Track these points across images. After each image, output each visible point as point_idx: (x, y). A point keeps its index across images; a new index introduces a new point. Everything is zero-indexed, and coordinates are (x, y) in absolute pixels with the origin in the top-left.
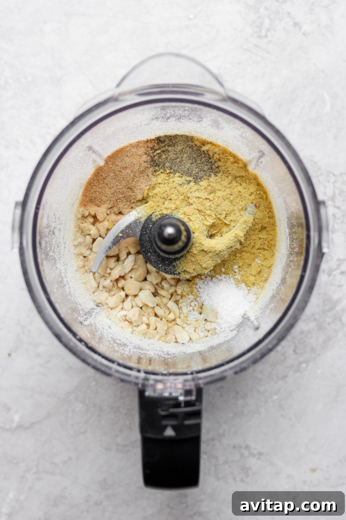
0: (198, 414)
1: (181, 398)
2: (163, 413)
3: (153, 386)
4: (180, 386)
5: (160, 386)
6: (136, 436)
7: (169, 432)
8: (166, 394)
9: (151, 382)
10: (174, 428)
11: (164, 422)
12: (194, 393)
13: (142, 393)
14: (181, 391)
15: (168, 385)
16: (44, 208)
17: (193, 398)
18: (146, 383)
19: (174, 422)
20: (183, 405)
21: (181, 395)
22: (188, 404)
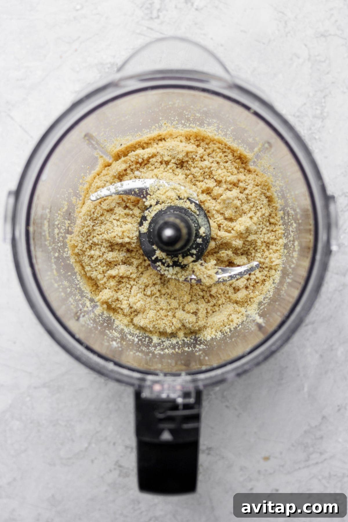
0: (196, 418)
1: (180, 400)
2: (161, 416)
3: (151, 387)
4: (178, 387)
5: (157, 388)
6: (132, 441)
7: (166, 436)
8: (164, 396)
9: (148, 383)
10: (172, 431)
11: (161, 426)
12: (193, 395)
13: (138, 395)
14: (179, 393)
15: (166, 386)
16: (38, 199)
17: (192, 400)
18: (143, 384)
19: (172, 426)
20: (181, 407)
21: (179, 397)
22: (186, 406)
